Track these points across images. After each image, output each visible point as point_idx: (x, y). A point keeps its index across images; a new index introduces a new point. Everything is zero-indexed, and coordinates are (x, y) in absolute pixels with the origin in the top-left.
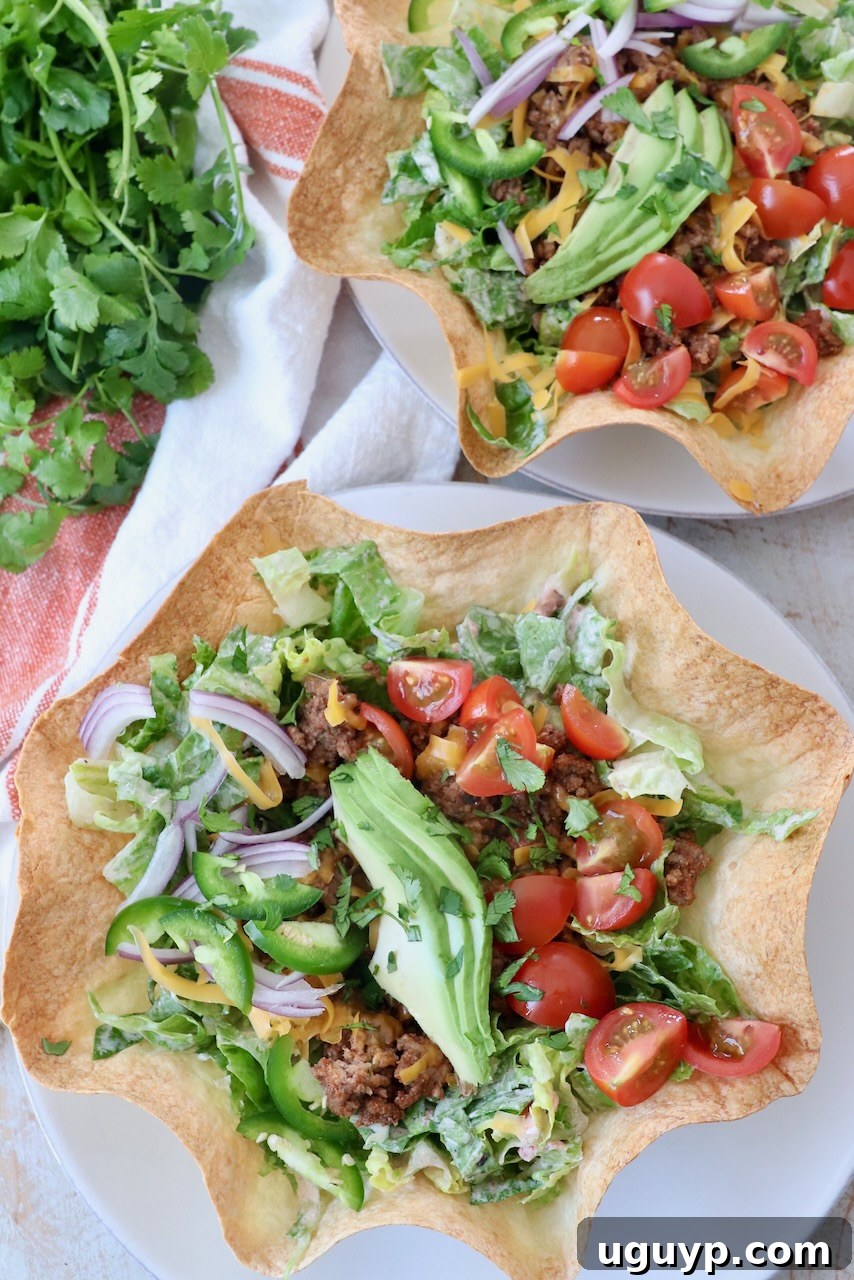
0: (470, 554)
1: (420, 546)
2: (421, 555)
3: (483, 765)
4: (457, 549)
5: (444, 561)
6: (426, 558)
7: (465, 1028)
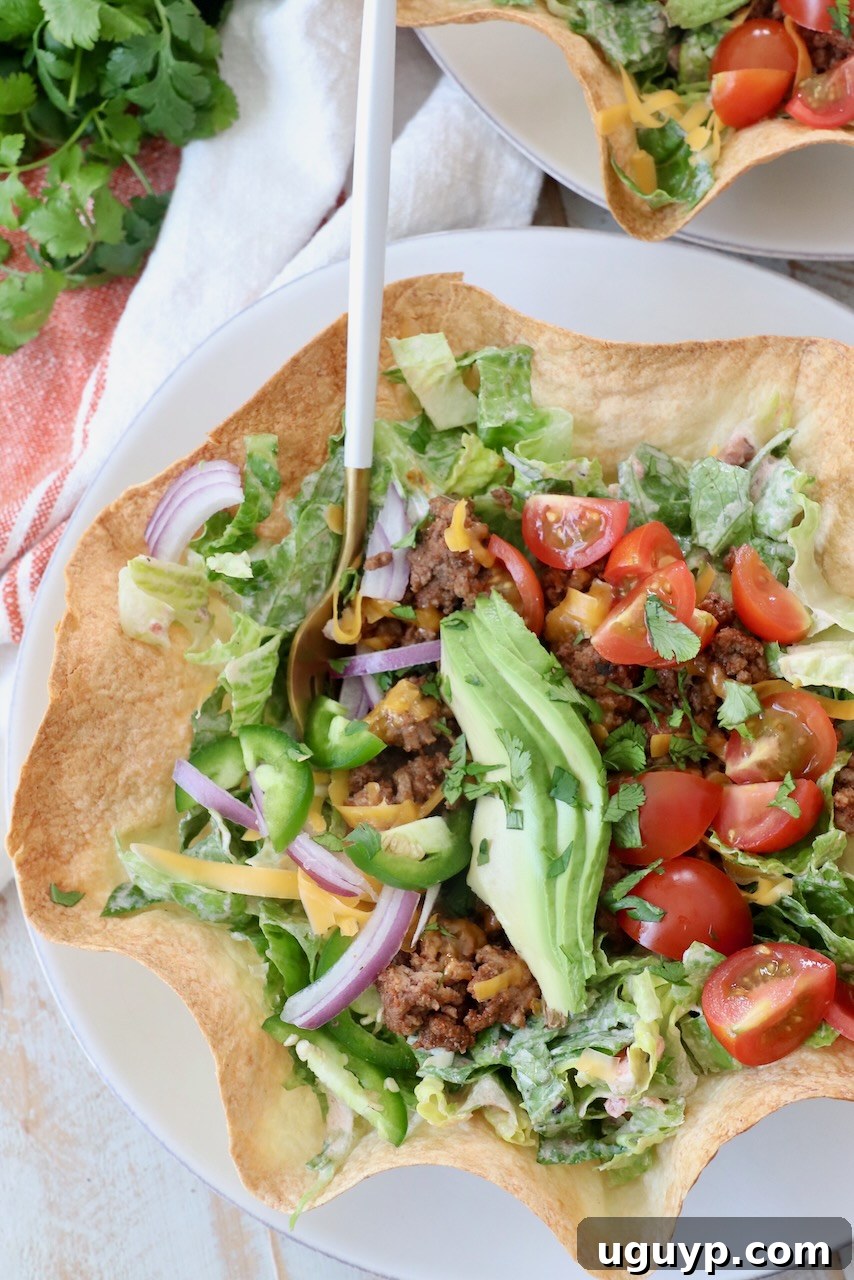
0: (646, 375)
1: (587, 356)
2: (588, 369)
3: (625, 624)
4: (631, 366)
5: (614, 380)
6: (593, 373)
7: (561, 939)
